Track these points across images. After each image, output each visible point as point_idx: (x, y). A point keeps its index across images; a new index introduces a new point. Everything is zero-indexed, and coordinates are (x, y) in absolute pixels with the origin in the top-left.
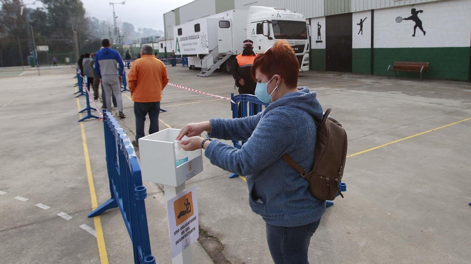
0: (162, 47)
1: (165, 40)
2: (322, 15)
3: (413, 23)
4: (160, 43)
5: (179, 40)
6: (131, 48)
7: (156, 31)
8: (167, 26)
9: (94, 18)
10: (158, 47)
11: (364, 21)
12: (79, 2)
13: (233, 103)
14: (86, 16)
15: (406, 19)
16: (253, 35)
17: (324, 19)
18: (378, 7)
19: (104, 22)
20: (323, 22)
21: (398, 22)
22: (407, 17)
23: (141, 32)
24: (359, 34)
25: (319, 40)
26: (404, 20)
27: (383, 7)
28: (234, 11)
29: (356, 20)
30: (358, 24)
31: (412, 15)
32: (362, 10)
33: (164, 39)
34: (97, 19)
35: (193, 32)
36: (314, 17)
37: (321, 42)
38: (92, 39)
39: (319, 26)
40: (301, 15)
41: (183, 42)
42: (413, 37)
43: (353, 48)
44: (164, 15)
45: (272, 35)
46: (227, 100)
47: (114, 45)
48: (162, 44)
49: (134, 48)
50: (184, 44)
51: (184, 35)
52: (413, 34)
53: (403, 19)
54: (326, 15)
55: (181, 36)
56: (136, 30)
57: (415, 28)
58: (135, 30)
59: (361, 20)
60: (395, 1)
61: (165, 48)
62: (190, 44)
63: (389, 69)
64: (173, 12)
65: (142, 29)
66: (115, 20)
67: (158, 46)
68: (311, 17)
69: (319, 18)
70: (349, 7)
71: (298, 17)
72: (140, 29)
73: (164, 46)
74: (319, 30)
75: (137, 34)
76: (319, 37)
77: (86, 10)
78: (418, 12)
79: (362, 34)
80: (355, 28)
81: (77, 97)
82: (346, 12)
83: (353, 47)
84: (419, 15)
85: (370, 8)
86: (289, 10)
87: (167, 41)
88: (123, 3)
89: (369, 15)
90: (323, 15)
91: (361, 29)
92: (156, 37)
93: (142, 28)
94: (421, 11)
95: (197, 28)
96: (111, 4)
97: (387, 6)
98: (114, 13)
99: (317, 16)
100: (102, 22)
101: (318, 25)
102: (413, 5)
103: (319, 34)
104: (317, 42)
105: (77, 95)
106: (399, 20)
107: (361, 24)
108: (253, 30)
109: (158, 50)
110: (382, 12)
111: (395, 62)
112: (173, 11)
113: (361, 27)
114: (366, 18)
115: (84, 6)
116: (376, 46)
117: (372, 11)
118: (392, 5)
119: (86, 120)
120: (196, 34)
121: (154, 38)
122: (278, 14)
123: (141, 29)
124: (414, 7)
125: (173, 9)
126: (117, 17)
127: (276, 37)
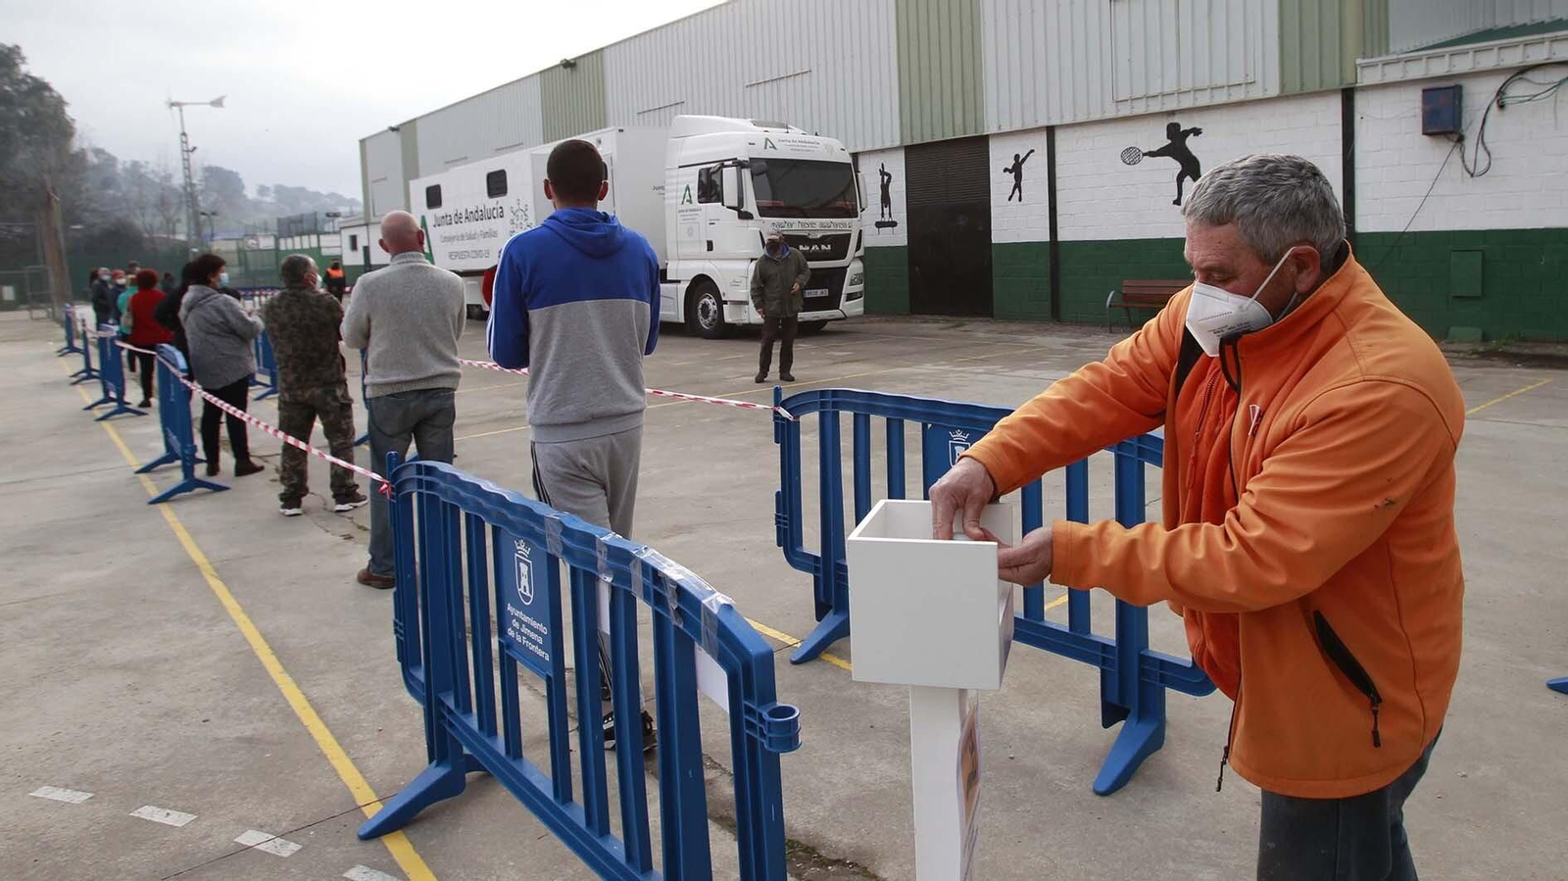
0: (354, 247)
1: (367, 225)
2: (893, 141)
3: (1174, 166)
4: (346, 234)
5: (430, 222)
6: (240, 251)
7: (317, 195)
8: (371, 178)
9: (98, 152)
10: (341, 247)
11: (1024, 160)
12: (52, 97)
13: (784, 419)
14: (76, 144)
15: (1152, 154)
16: (691, 206)
17: (901, 156)
18: (1068, 120)
19: (135, 164)
20: (897, 166)
21: (1129, 164)
22: (1155, 149)
23: (268, 199)
24: (1010, 199)
25: (887, 219)
26: (1146, 157)
27: (1081, 119)
28: (621, 131)
29: (1000, 158)
30: (1006, 170)
31: (1170, 142)
32: (1017, 126)
33: (362, 222)
34: (109, 155)
35: (481, 198)
36: (869, 147)
37: (893, 224)
38: (98, 221)
39: (886, 178)
40: (836, 144)
41: (447, 230)
42: (1176, 206)
43: (993, 242)
44: (362, 142)
45: (751, 206)
46: (758, 409)
47: (179, 241)
48: (354, 239)
49: (253, 251)
50: (447, 235)
51: (448, 206)
52: (1176, 198)
53: (1144, 155)
54: (908, 142)
55: (438, 212)
56: (251, 193)
57: (1180, 179)
58: (245, 192)
59: (1017, 157)
60: (1117, 102)
61: (366, 250)
62: (471, 237)
63: (1111, 302)
64: (395, 133)
65: (272, 189)
66: (188, 160)
67: (338, 244)
68: (859, 149)
69: (883, 151)
70: (978, 121)
71: (828, 148)
72: (263, 190)
73: (361, 244)
74: (885, 188)
75: (256, 205)
76: (886, 210)
77: (77, 126)
78: (1187, 133)
79: (1020, 200)
80: (1000, 183)
81: (104, 418)
82: (971, 134)
83: (994, 240)
84: (1191, 142)
85: (1044, 123)
86: (796, 126)
87: (370, 227)
88: (218, 103)
89: (1040, 143)
90: (897, 143)
91: (1018, 186)
92: (328, 215)
93: (270, 184)
94: (1197, 132)
95: (497, 184)
96: (173, 104)
97: (1097, 116)
98: (184, 134)
99: (878, 146)
100: (128, 165)
101: (883, 173)
102: (1172, 113)
103: (886, 200)
104: (879, 225)
105: (98, 413)
106: (1131, 156)
107: (1017, 169)
108: (688, 188)
109: (339, 258)
110: (1078, 133)
111: (1126, 282)
112: (393, 129)
113: (1018, 178)
114: (1032, 151)
115: (70, 112)
116: (1063, 235)
117: (1050, 131)
118: (1110, 114)
119: (178, 495)
120: (492, 203)
121: (321, 216)
122: (767, 139)
123: (268, 189)
124: (1175, 119)
125: (394, 125)
126: (195, 148)
127: (764, 212)
